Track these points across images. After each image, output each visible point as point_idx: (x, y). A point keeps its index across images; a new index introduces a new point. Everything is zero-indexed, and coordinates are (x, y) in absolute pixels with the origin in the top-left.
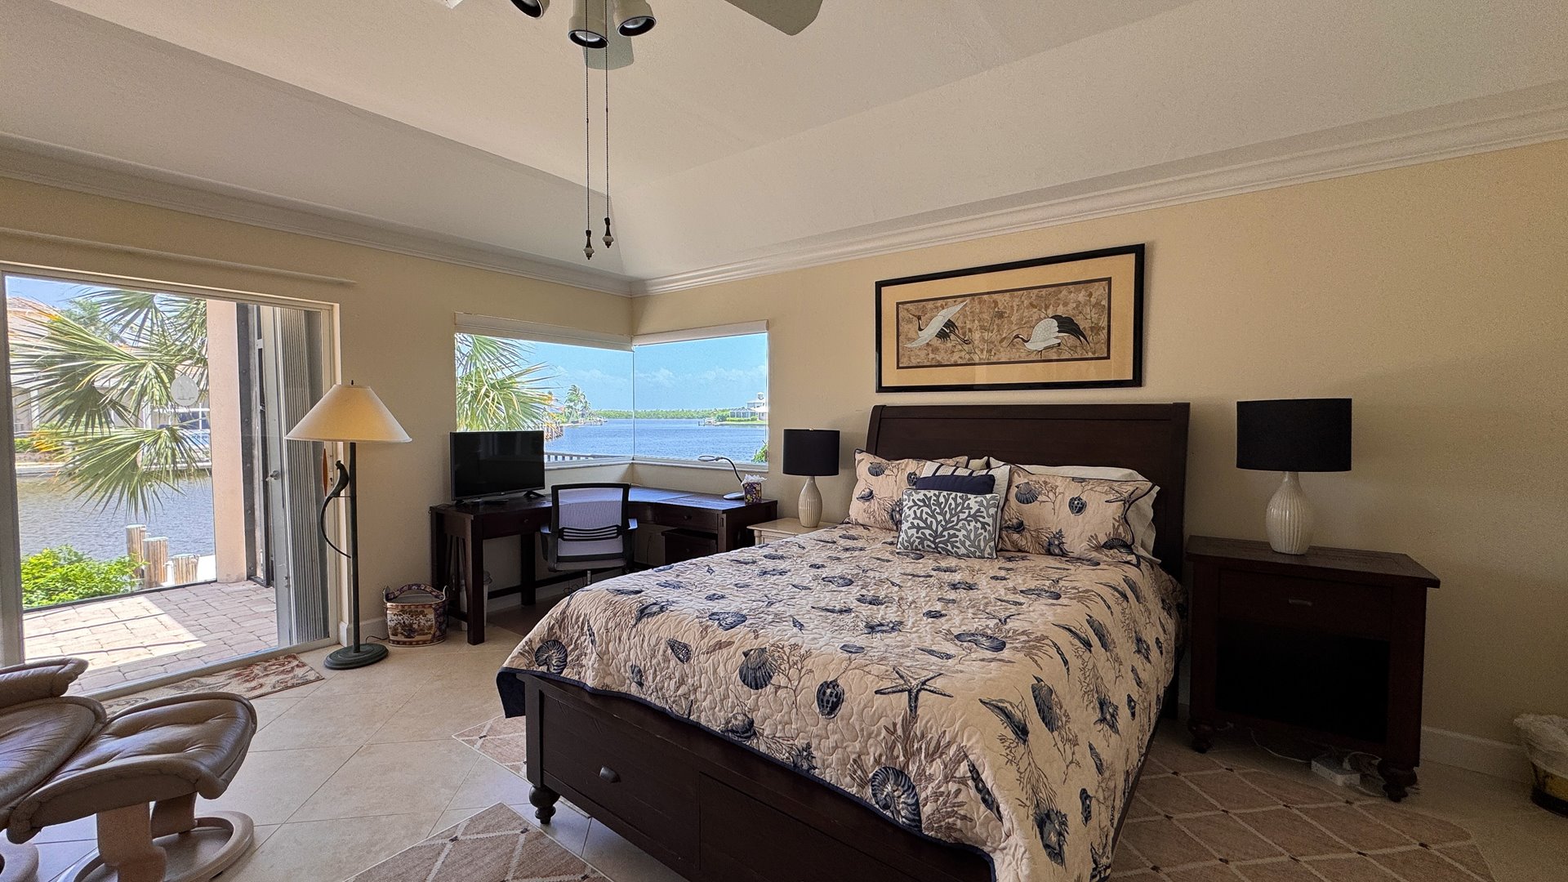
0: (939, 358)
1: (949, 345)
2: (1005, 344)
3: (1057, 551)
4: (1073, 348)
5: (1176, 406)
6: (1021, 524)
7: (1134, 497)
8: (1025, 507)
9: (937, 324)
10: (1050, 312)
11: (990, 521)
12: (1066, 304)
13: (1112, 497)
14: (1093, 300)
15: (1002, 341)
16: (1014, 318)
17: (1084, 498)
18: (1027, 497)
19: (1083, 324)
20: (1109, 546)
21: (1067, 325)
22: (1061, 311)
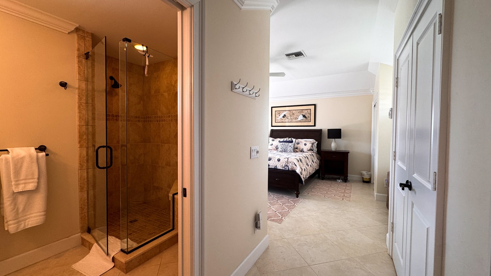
0: (283, 121)
1: (285, 119)
2: (294, 119)
3: (302, 151)
4: (305, 120)
5: (320, 129)
6: (297, 148)
7: (313, 143)
8: (298, 145)
9: (282, 115)
10: (301, 114)
11: (293, 147)
12: (304, 113)
13: (310, 143)
14: (308, 112)
15: (294, 118)
16: (296, 115)
17: (306, 143)
18: (298, 144)
19: (307, 116)
20: (310, 150)
21: (304, 116)
22: (303, 114)
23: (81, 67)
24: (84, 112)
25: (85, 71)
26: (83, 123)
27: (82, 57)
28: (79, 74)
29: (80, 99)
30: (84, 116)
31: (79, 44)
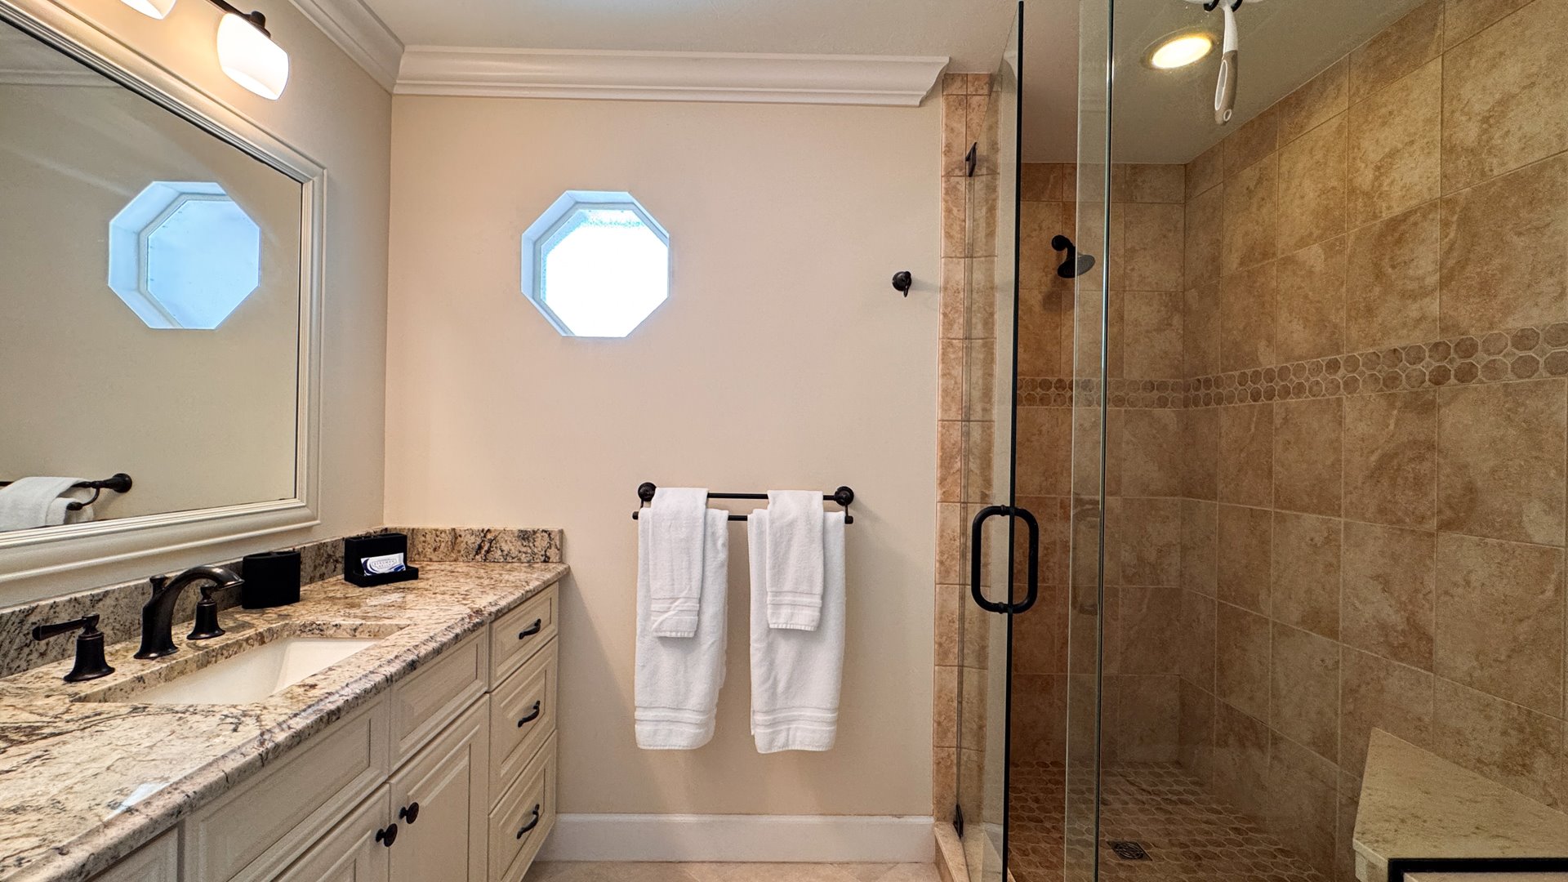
23: (955, 210)
24: (957, 371)
25: (965, 221)
26: (954, 413)
27: (957, 172)
28: (948, 236)
29: (948, 324)
30: (958, 388)
31: (950, 129)
